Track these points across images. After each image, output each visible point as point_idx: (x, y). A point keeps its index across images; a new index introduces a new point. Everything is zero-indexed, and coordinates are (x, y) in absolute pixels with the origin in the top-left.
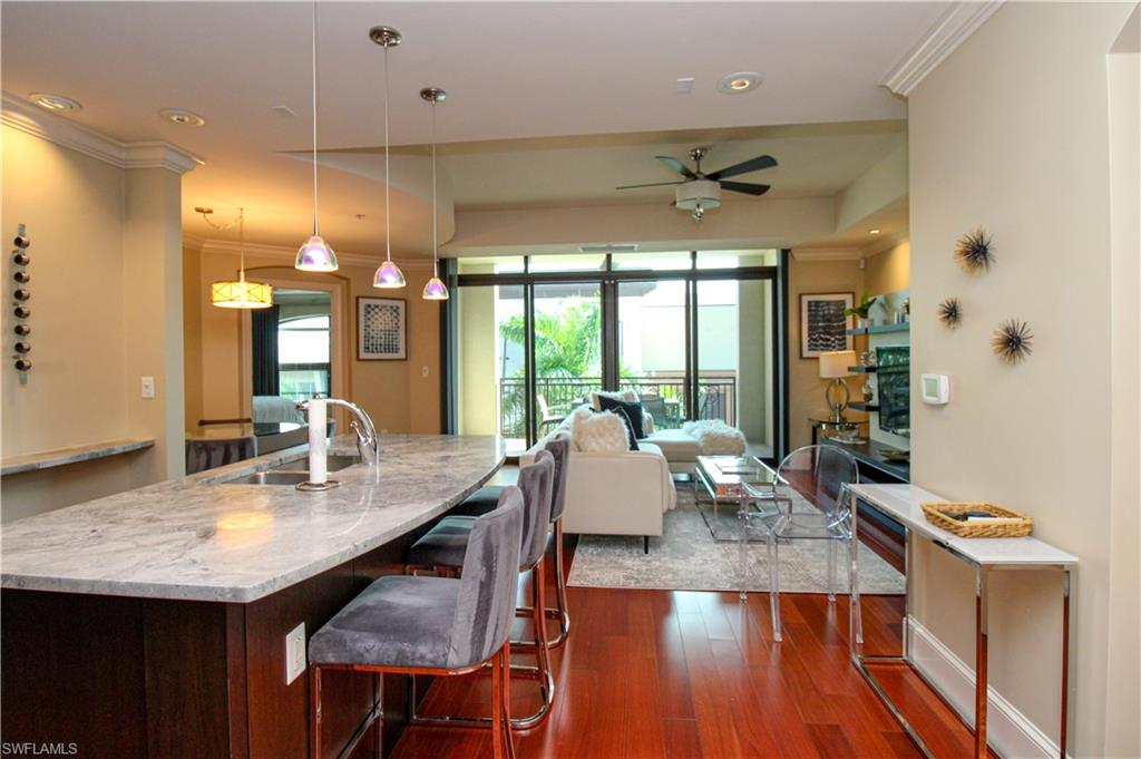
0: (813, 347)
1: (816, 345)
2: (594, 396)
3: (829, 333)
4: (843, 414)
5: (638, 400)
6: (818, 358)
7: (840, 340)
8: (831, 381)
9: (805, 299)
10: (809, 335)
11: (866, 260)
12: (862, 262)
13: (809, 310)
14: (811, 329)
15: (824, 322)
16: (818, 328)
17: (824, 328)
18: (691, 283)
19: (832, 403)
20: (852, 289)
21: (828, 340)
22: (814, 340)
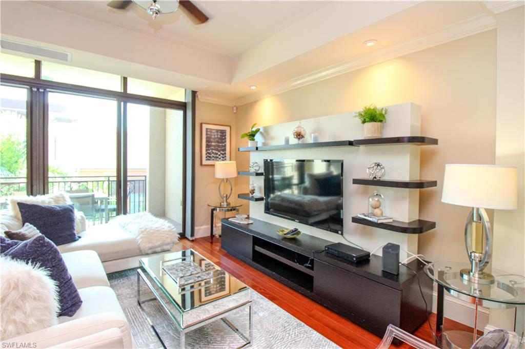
0: (208, 158)
1: (210, 157)
2: (13, 202)
3: (217, 150)
4: (228, 201)
5: (69, 202)
6: (214, 165)
7: (223, 154)
8: (222, 180)
9: (205, 127)
10: (207, 150)
11: (237, 108)
12: (235, 108)
13: (207, 134)
14: (208, 146)
15: (215, 142)
16: (211, 146)
17: (214, 146)
18: (122, 103)
19: (222, 194)
20: (230, 125)
21: (217, 154)
22: (208, 153)
